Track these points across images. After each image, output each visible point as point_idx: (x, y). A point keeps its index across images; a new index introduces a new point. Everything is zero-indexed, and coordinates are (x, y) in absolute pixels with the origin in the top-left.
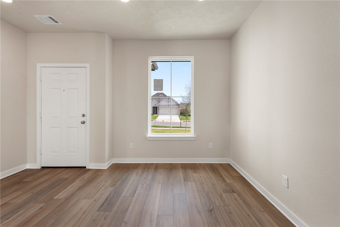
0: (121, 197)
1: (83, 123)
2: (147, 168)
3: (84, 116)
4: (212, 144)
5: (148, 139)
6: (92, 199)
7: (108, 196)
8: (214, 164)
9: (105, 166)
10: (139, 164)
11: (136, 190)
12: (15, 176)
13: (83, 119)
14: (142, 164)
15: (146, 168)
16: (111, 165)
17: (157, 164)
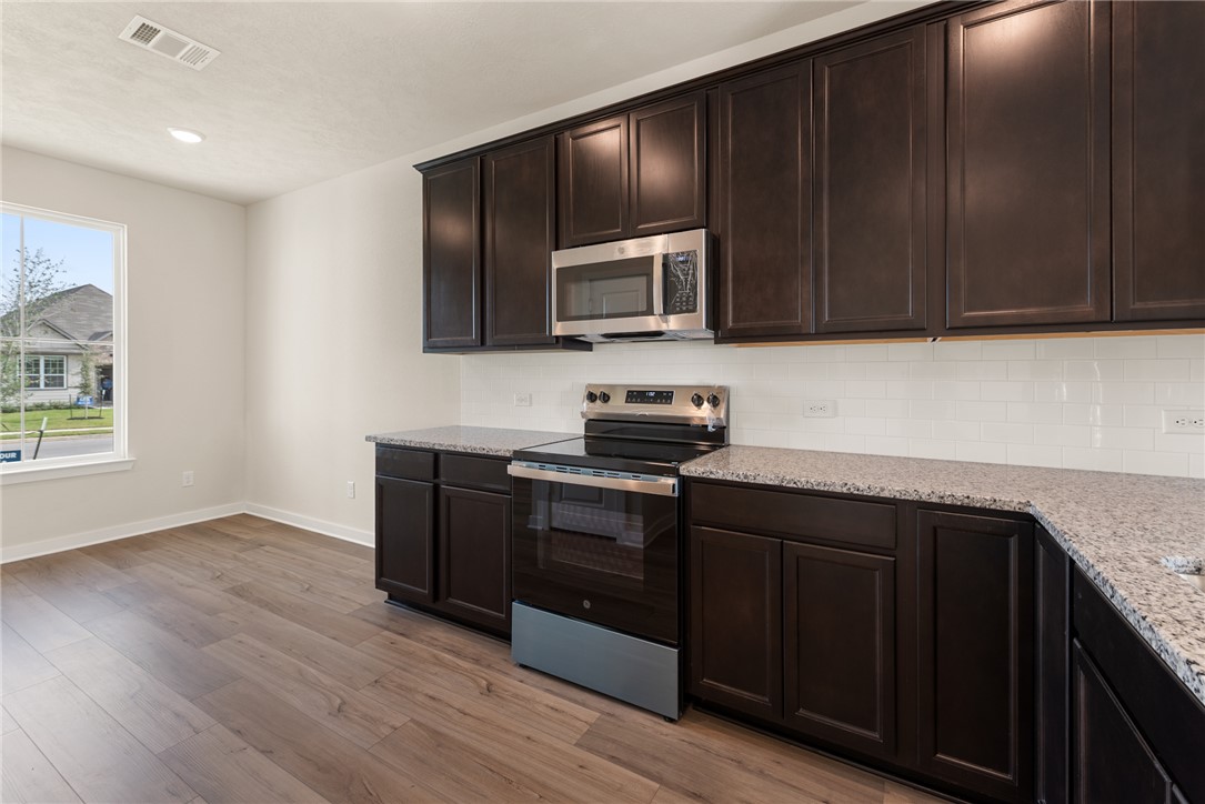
4: (192, 472)
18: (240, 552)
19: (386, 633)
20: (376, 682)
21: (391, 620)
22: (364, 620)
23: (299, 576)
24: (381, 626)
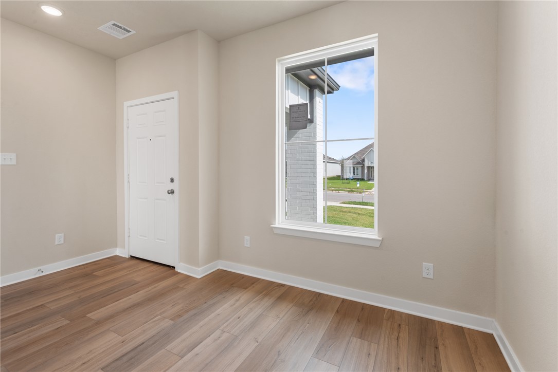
0: (164, 350)
2: (263, 293)
4: (432, 265)
6: (122, 336)
7: (147, 340)
8: (439, 322)
10: (259, 279)
11: (201, 342)
12: (97, 264)
15: (261, 293)
16: (213, 272)
17: (291, 286)
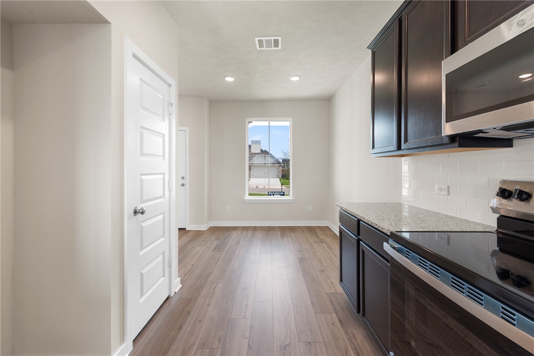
1: (183, 185)
3: (183, 178)
5: (246, 202)
9: (204, 227)
13: (183, 182)
14: (239, 227)
18: (314, 243)
19: (334, 315)
20: (309, 343)
21: (342, 309)
22: (331, 301)
23: (324, 262)
24: (335, 309)
